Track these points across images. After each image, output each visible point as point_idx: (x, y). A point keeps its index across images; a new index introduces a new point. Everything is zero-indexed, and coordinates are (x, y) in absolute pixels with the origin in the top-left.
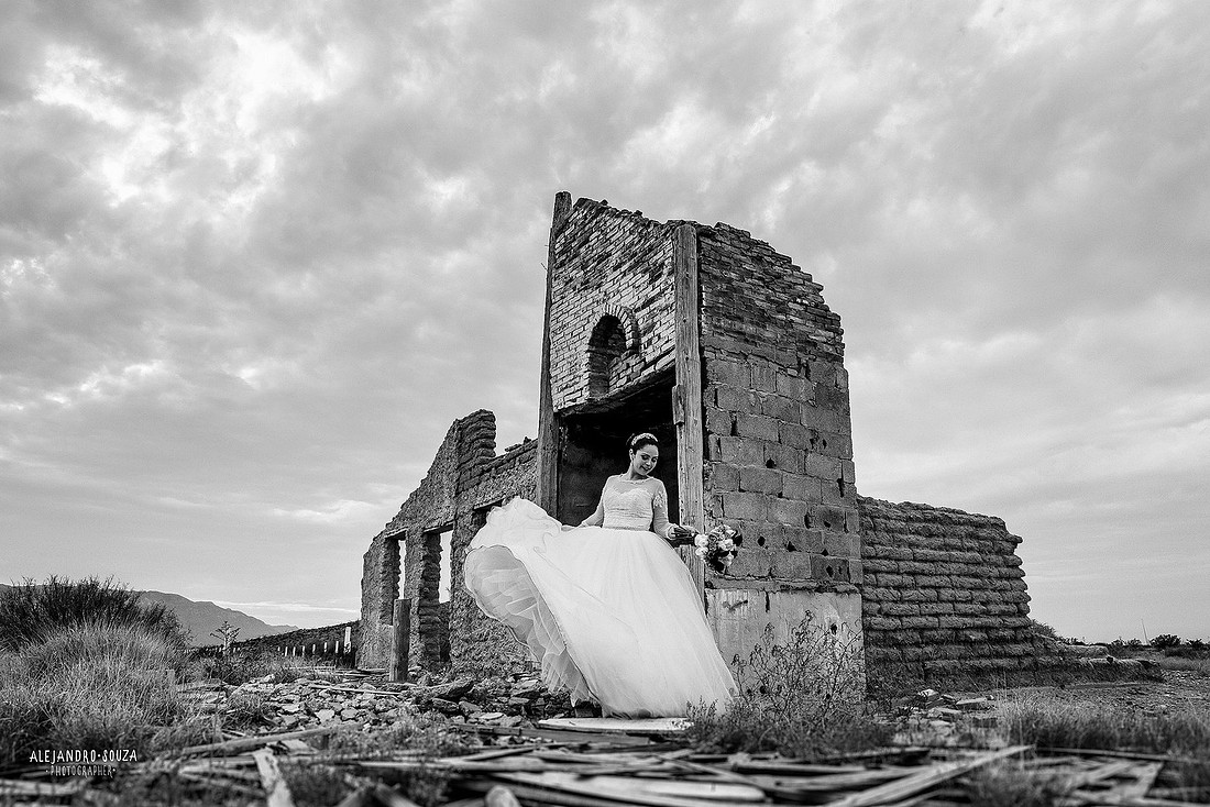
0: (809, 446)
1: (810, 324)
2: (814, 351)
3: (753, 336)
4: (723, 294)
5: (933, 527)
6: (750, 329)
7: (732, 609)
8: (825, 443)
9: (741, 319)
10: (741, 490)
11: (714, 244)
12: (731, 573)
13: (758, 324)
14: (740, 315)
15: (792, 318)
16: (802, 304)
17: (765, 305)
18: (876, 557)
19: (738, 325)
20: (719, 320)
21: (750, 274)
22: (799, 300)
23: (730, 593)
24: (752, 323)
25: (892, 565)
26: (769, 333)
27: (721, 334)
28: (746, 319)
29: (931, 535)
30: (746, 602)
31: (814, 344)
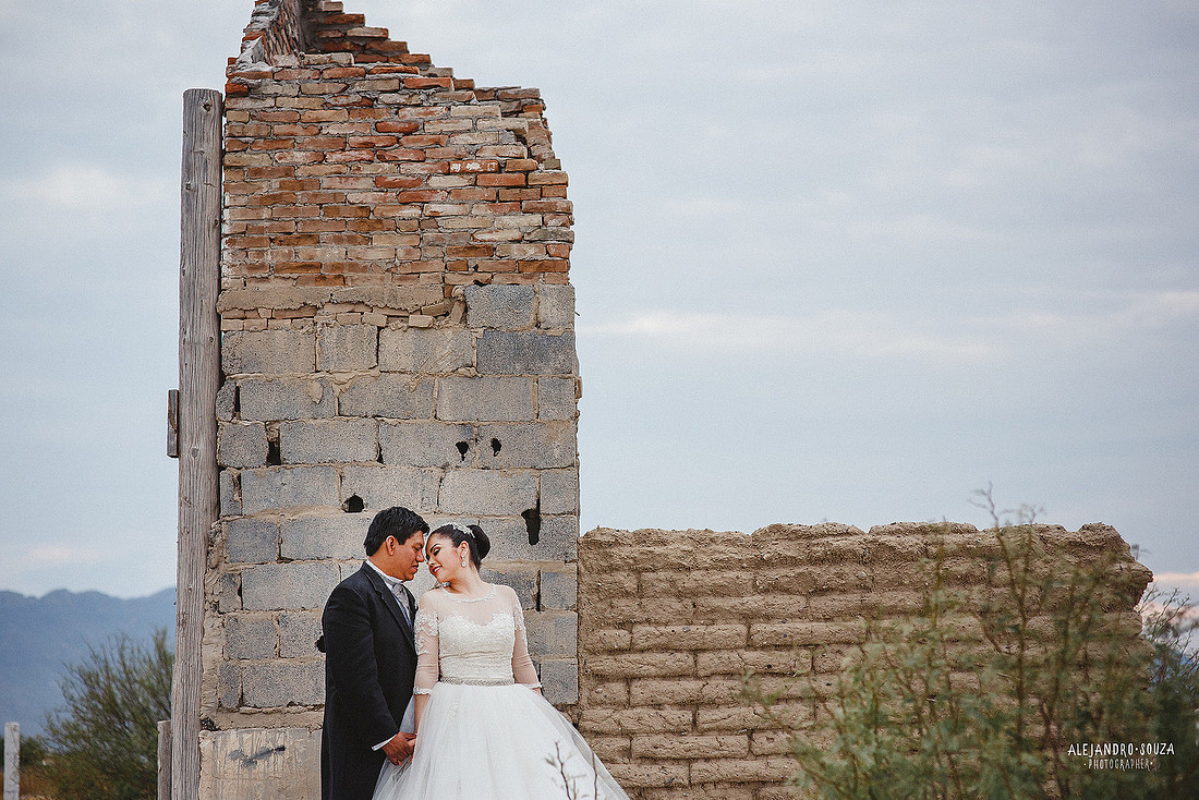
0: (453, 456)
1: (482, 210)
2: (484, 262)
3: (336, 267)
4: (273, 199)
5: (824, 574)
6: (331, 253)
7: (250, 762)
8: (496, 445)
9: (312, 238)
10: (281, 559)
11: (259, 105)
12: (252, 703)
13: (351, 240)
14: (309, 230)
15: (435, 207)
16: (463, 173)
17: (369, 199)
18: (630, 649)
19: (304, 252)
20: (261, 254)
21: (341, 143)
22: (456, 167)
23: (246, 736)
24: (338, 240)
25: (671, 661)
26: (379, 250)
27: (264, 279)
28: (324, 236)
29: (821, 591)
30: (283, 749)
31: (490, 250)
